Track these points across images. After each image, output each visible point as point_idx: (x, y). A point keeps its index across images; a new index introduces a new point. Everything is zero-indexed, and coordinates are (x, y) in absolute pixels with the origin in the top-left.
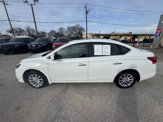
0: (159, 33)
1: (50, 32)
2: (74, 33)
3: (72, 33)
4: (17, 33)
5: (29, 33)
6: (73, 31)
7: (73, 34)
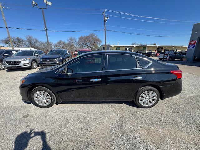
0: (192, 45)
1: (58, 43)
2: (87, 44)
3: (85, 44)
4: (15, 44)
5: (31, 44)
6: (86, 42)
7: (86, 46)
